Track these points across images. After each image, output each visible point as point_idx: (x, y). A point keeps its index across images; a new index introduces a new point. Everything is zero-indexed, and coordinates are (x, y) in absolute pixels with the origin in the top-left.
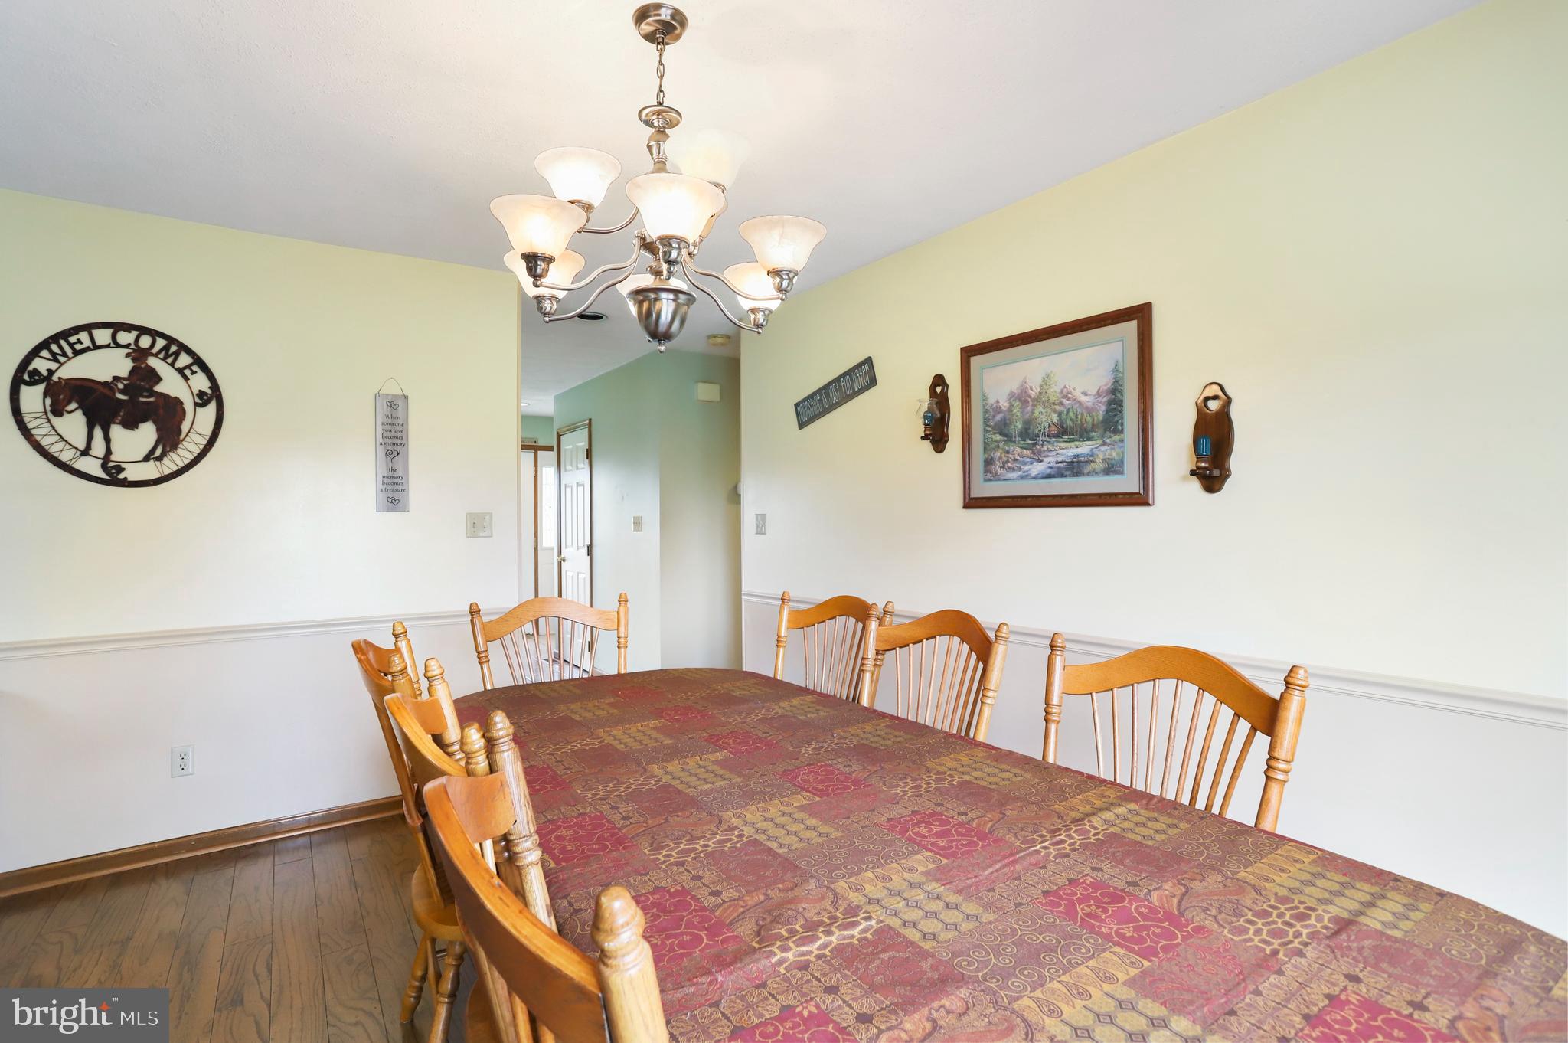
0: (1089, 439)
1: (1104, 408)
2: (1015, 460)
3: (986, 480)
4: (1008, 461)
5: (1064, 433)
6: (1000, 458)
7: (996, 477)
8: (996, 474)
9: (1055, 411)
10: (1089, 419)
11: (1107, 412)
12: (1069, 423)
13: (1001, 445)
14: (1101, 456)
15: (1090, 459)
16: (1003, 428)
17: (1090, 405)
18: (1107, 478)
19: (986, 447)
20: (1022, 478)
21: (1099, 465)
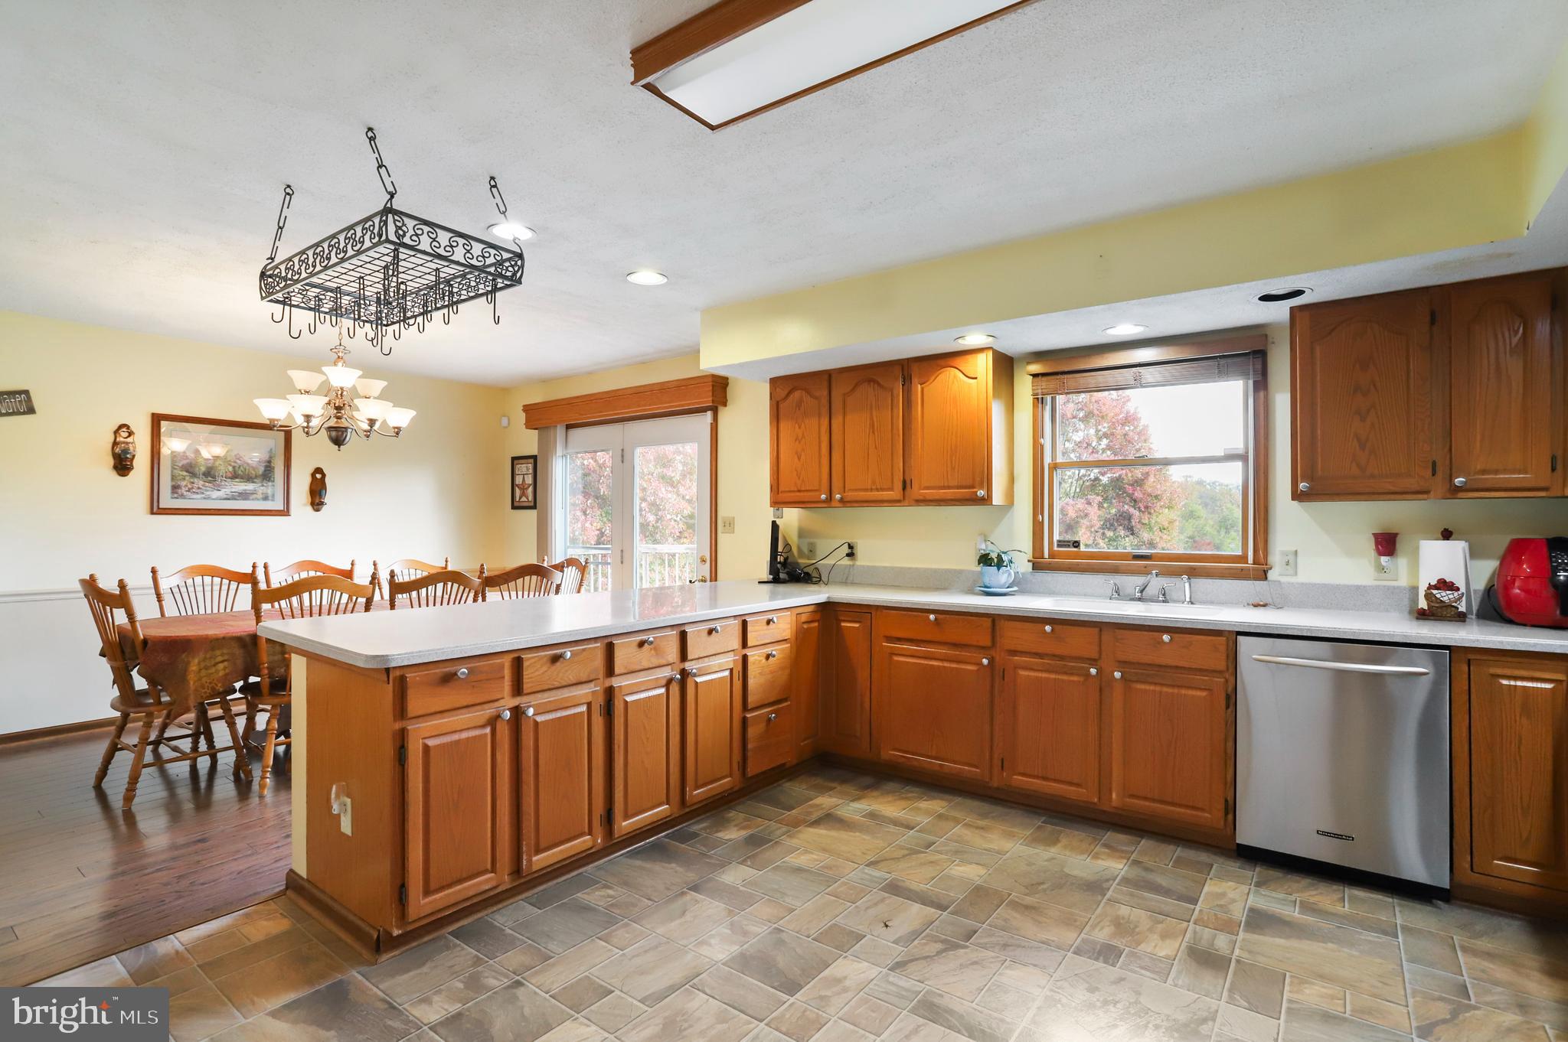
0: (253, 482)
1: (263, 469)
2: (199, 488)
3: (172, 498)
4: (193, 488)
5: (236, 478)
6: (186, 486)
7: (182, 496)
8: (182, 495)
9: (230, 465)
10: (253, 472)
11: (265, 471)
12: (240, 472)
13: (187, 478)
14: (261, 492)
15: (254, 493)
16: (190, 469)
17: (254, 466)
18: (264, 502)
19: (173, 478)
20: (205, 498)
21: (260, 496)
